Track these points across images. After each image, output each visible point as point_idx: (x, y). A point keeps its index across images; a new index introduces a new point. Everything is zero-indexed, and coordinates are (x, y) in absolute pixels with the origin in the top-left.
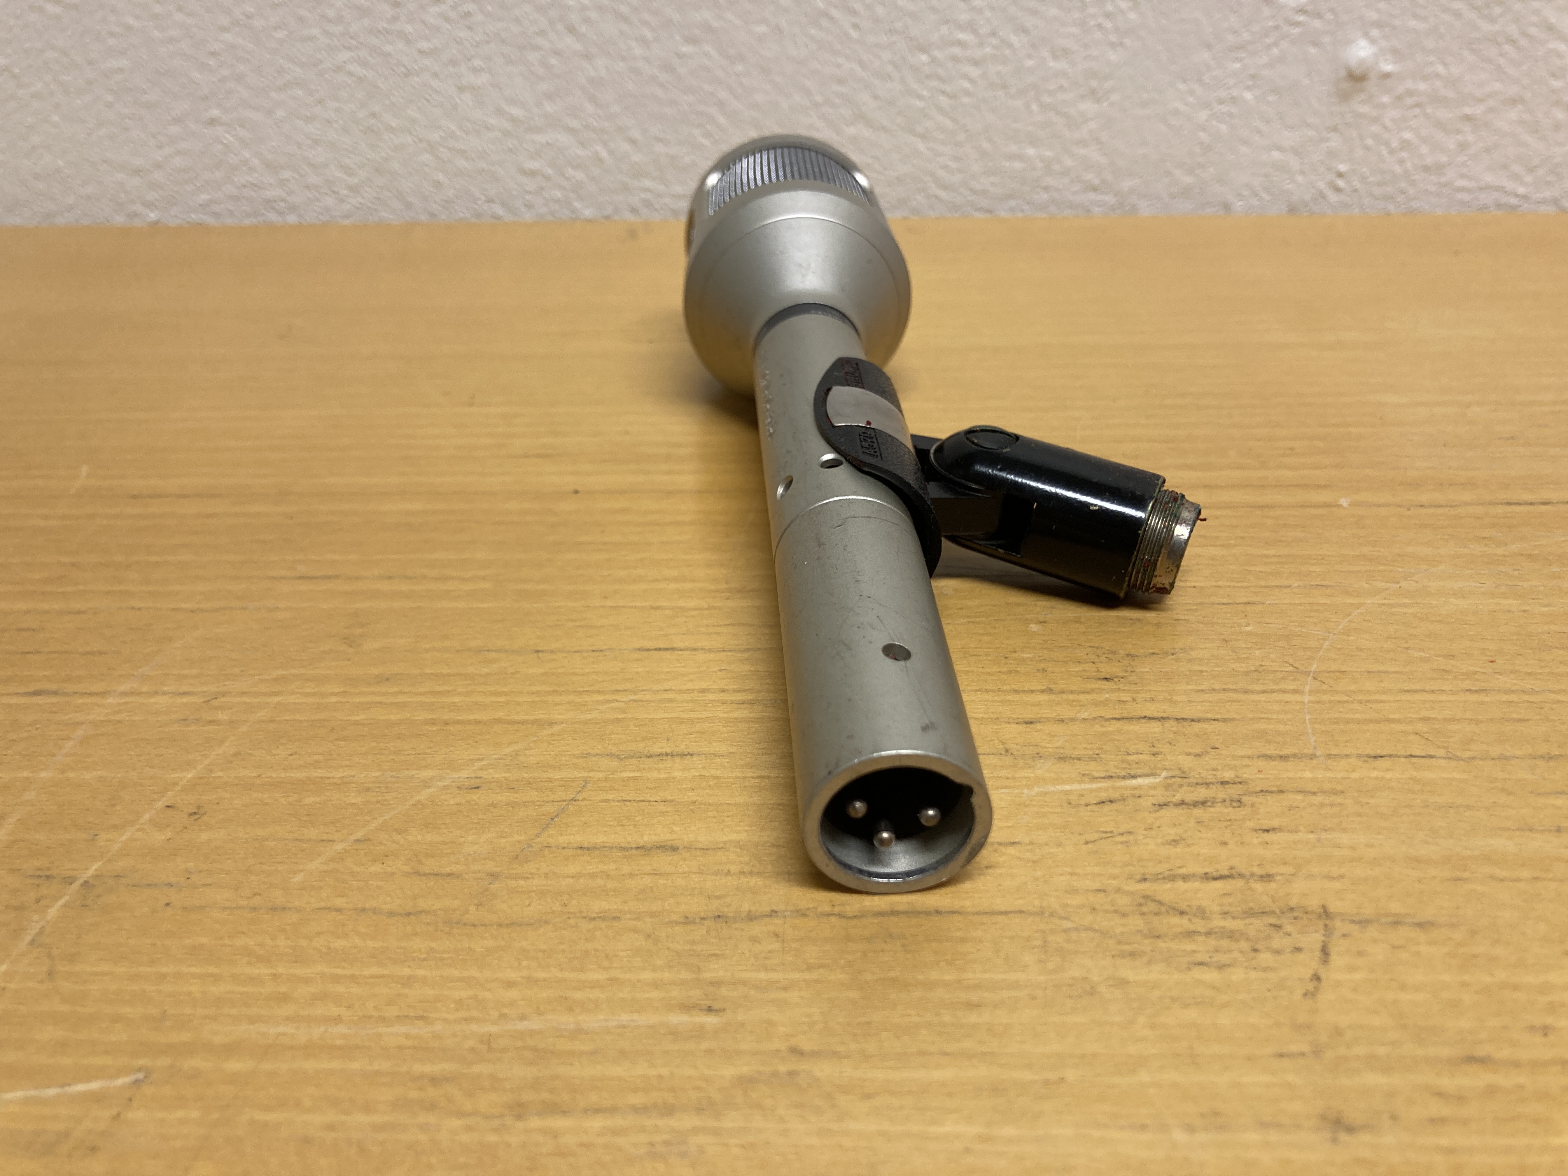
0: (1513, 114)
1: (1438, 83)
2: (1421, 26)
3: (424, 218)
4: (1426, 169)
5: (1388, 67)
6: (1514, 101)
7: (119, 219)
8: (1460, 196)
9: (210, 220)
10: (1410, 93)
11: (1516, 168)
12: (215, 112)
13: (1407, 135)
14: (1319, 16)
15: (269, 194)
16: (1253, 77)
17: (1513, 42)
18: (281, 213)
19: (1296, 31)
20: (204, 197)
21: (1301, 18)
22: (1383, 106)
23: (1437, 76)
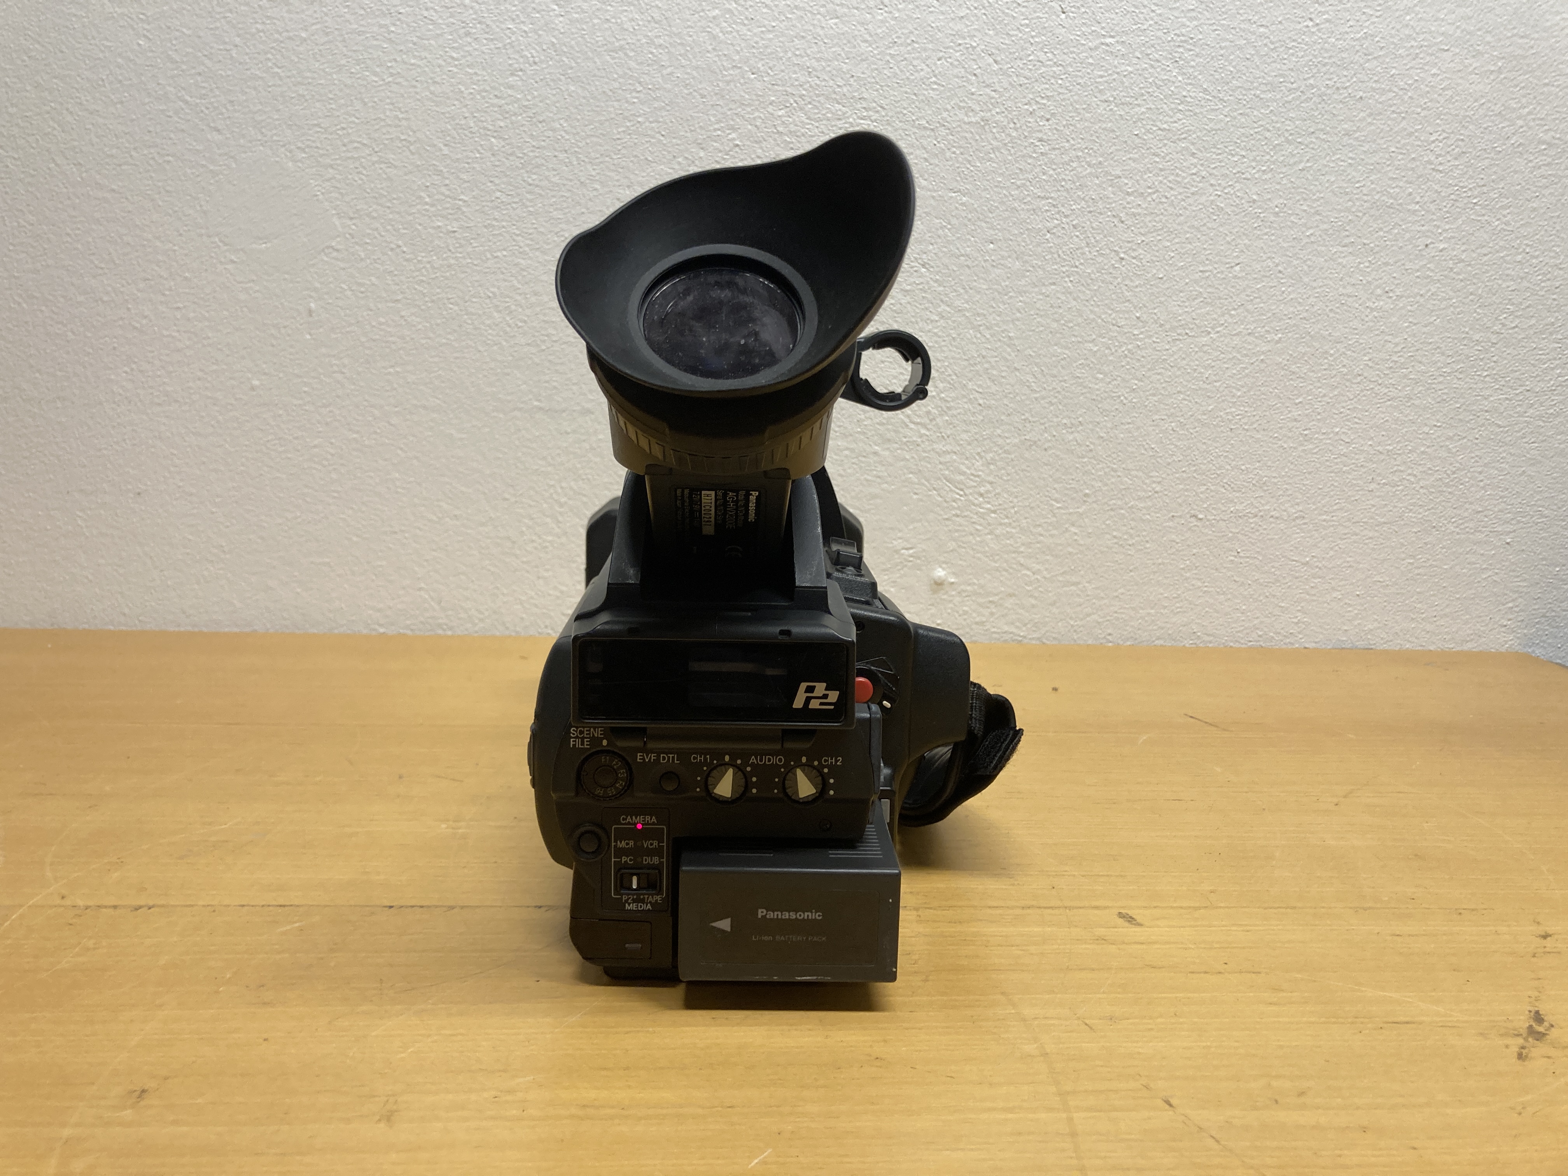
0: (1012, 600)
1: (976, 587)
2: (964, 564)
3: (513, 634)
4: (977, 623)
5: (953, 580)
6: (1011, 595)
7: (365, 632)
8: (995, 636)
9: (409, 632)
10: (964, 591)
11: (1018, 624)
12: (423, 585)
13: (965, 608)
14: (919, 558)
15: (440, 621)
16: (894, 582)
17: (1006, 571)
18: (444, 630)
19: (910, 564)
20: (408, 622)
21: (911, 559)
22: (953, 596)
23: (974, 584)
